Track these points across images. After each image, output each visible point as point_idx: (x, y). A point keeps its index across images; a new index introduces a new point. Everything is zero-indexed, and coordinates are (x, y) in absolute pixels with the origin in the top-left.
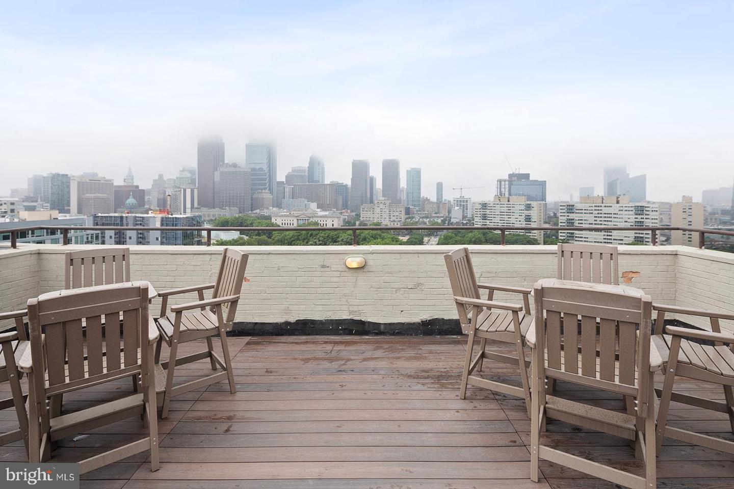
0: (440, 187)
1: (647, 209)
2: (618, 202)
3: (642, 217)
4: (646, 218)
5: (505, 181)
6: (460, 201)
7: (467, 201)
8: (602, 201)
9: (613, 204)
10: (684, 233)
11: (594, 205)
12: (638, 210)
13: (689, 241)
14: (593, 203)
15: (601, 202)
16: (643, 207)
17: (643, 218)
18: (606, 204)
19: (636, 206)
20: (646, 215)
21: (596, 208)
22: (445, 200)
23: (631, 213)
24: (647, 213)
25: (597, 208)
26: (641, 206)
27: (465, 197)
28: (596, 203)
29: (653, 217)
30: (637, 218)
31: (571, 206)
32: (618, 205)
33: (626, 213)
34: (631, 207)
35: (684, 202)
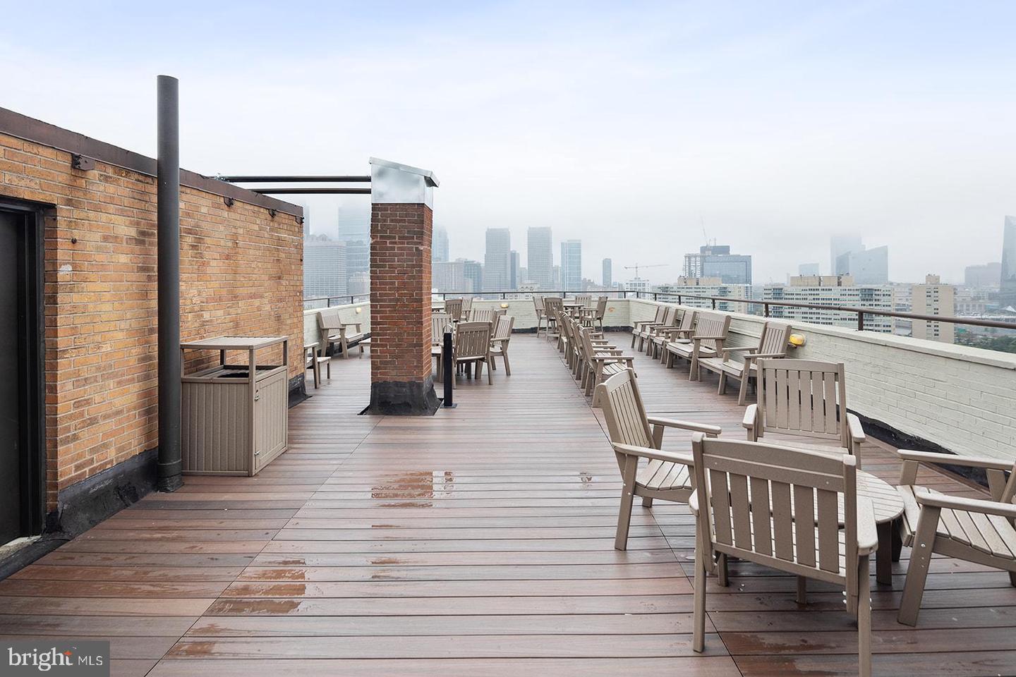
0: (607, 264)
1: (877, 293)
2: (839, 284)
3: (871, 303)
4: (876, 305)
5: (695, 256)
6: (635, 285)
7: (644, 285)
8: (820, 283)
9: (833, 286)
10: (929, 324)
11: (808, 288)
12: (865, 295)
13: (935, 335)
14: (808, 285)
15: (818, 283)
16: (872, 289)
17: (872, 305)
18: (825, 286)
19: (862, 289)
20: (876, 300)
21: (810, 292)
22: (615, 284)
23: (857, 298)
24: (877, 298)
25: (813, 292)
26: (869, 289)
27: (641, 279)
28: (811, 286)
29: (885, 303)
30: (864, 305)
31: (779, 289)
32: (840, 288)
33: (850, 298)
34: (857, 290)
35: (929, 283)
